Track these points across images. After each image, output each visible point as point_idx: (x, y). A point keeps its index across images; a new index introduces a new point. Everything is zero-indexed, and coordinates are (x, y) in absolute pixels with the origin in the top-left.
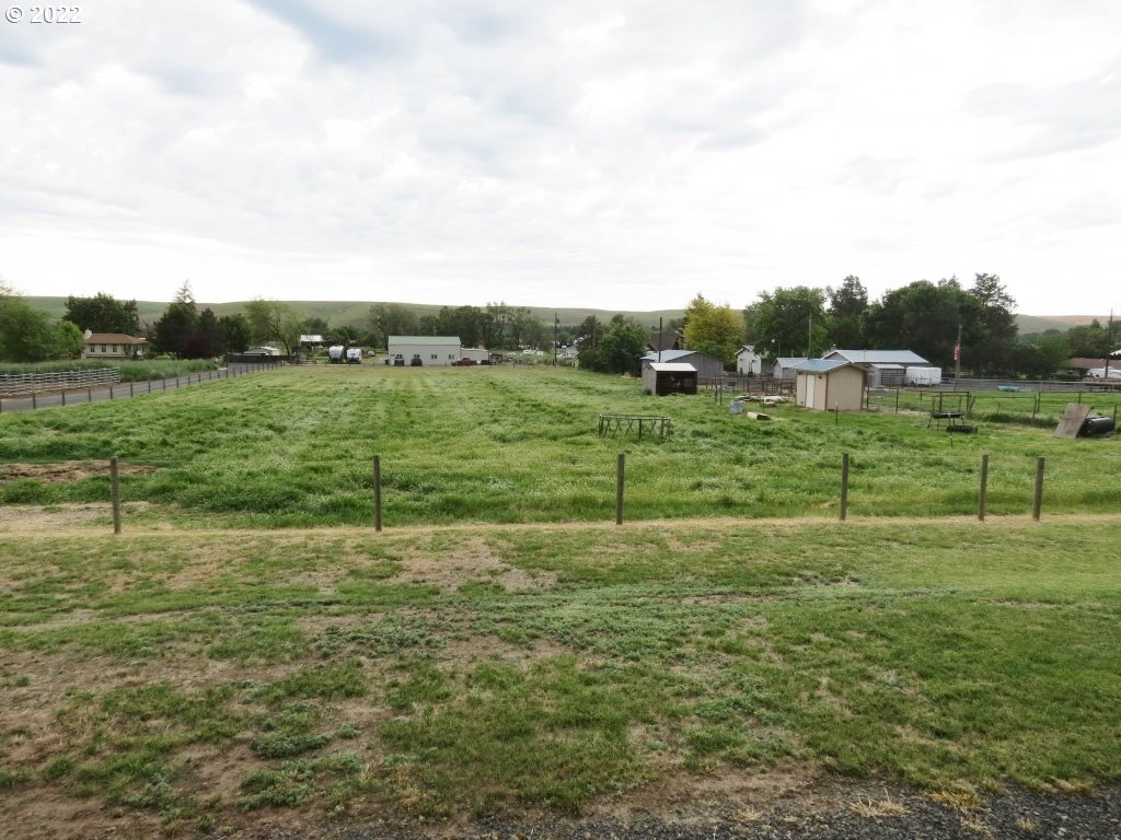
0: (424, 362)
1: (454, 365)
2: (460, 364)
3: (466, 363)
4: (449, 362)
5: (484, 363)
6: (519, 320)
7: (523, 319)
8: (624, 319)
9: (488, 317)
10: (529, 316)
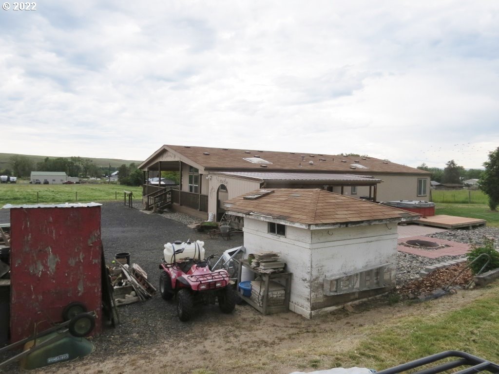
0: (50, 183)
1: (64, 184)
2: (66, 183)
3: (69, 183)
4: (61, 182)
5: (77, 183)
6: (87, 165)
7: (89, 164)
8: (135, 165)
9: (72, 163)
10: (92, 163)
